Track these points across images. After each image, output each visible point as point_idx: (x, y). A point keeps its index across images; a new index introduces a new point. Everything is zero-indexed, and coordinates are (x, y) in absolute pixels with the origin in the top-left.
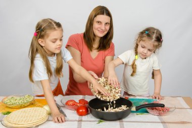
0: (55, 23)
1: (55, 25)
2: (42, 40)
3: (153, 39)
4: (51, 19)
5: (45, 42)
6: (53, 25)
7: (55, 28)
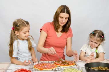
0: (26, 22)
1: (25, 23)
2: (18, 32)
3: (96, 36)
4: (22, 19)
5: (20, 33)
6: (25, 24)
7: (26, 26)
